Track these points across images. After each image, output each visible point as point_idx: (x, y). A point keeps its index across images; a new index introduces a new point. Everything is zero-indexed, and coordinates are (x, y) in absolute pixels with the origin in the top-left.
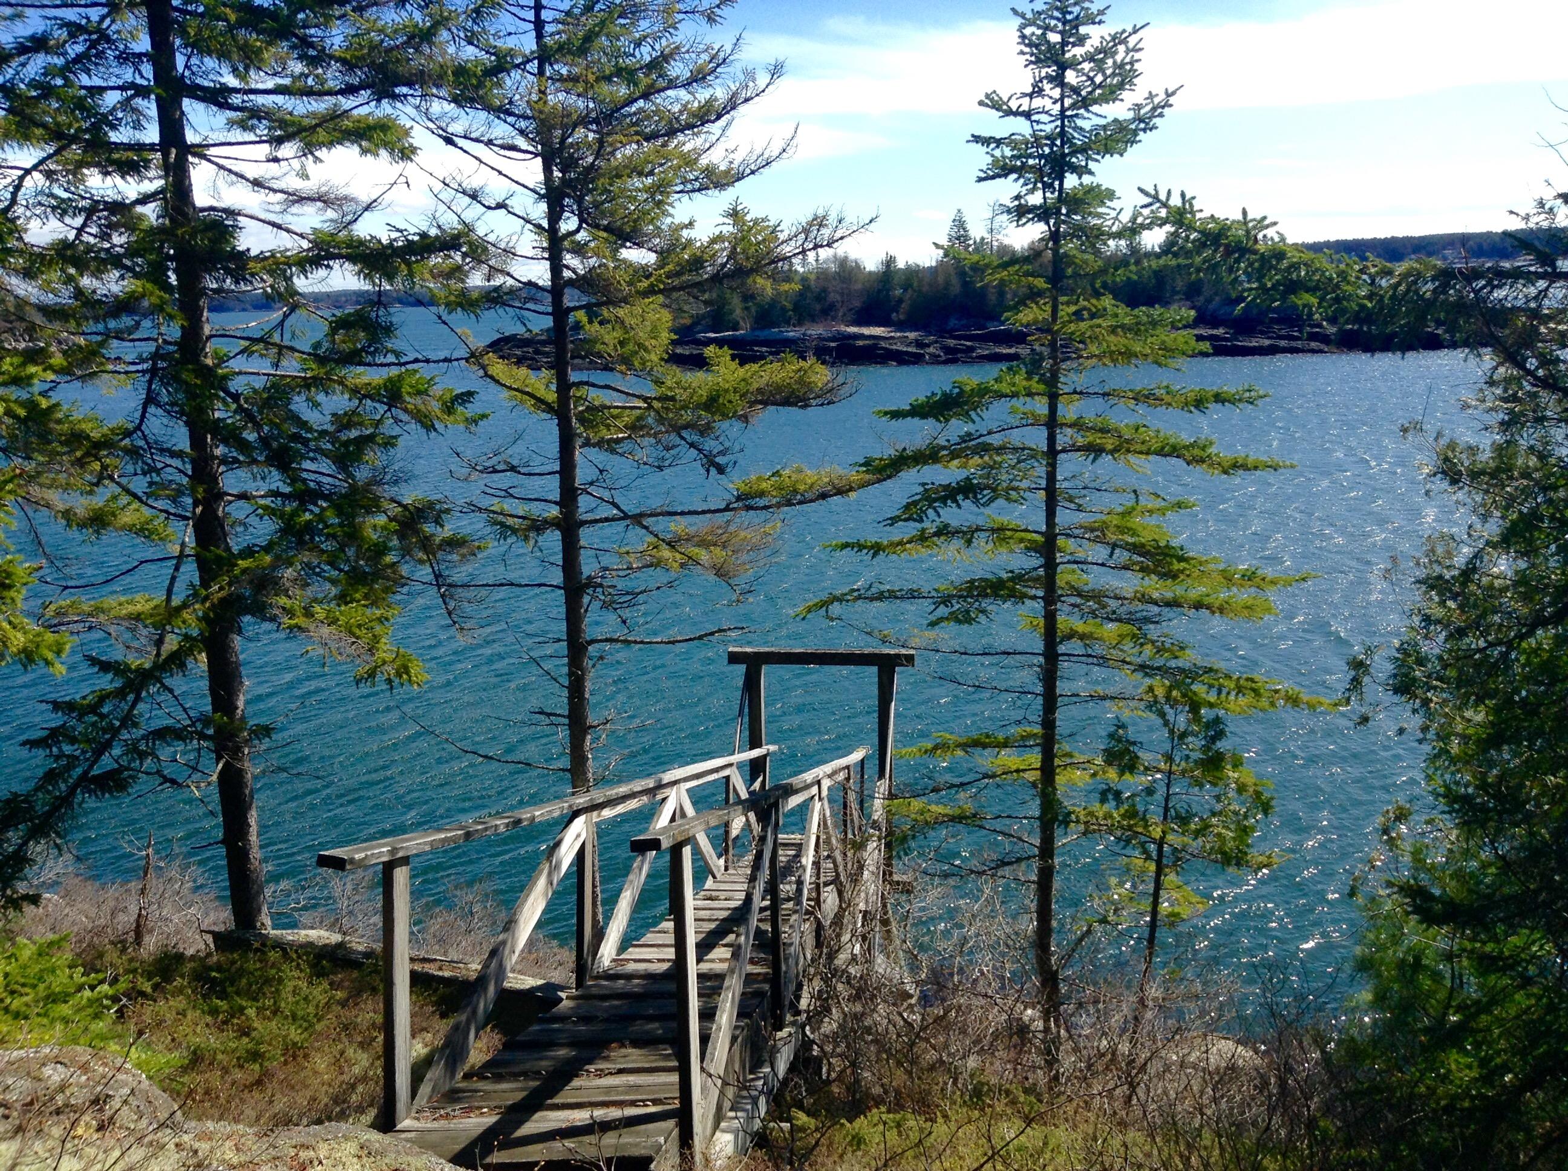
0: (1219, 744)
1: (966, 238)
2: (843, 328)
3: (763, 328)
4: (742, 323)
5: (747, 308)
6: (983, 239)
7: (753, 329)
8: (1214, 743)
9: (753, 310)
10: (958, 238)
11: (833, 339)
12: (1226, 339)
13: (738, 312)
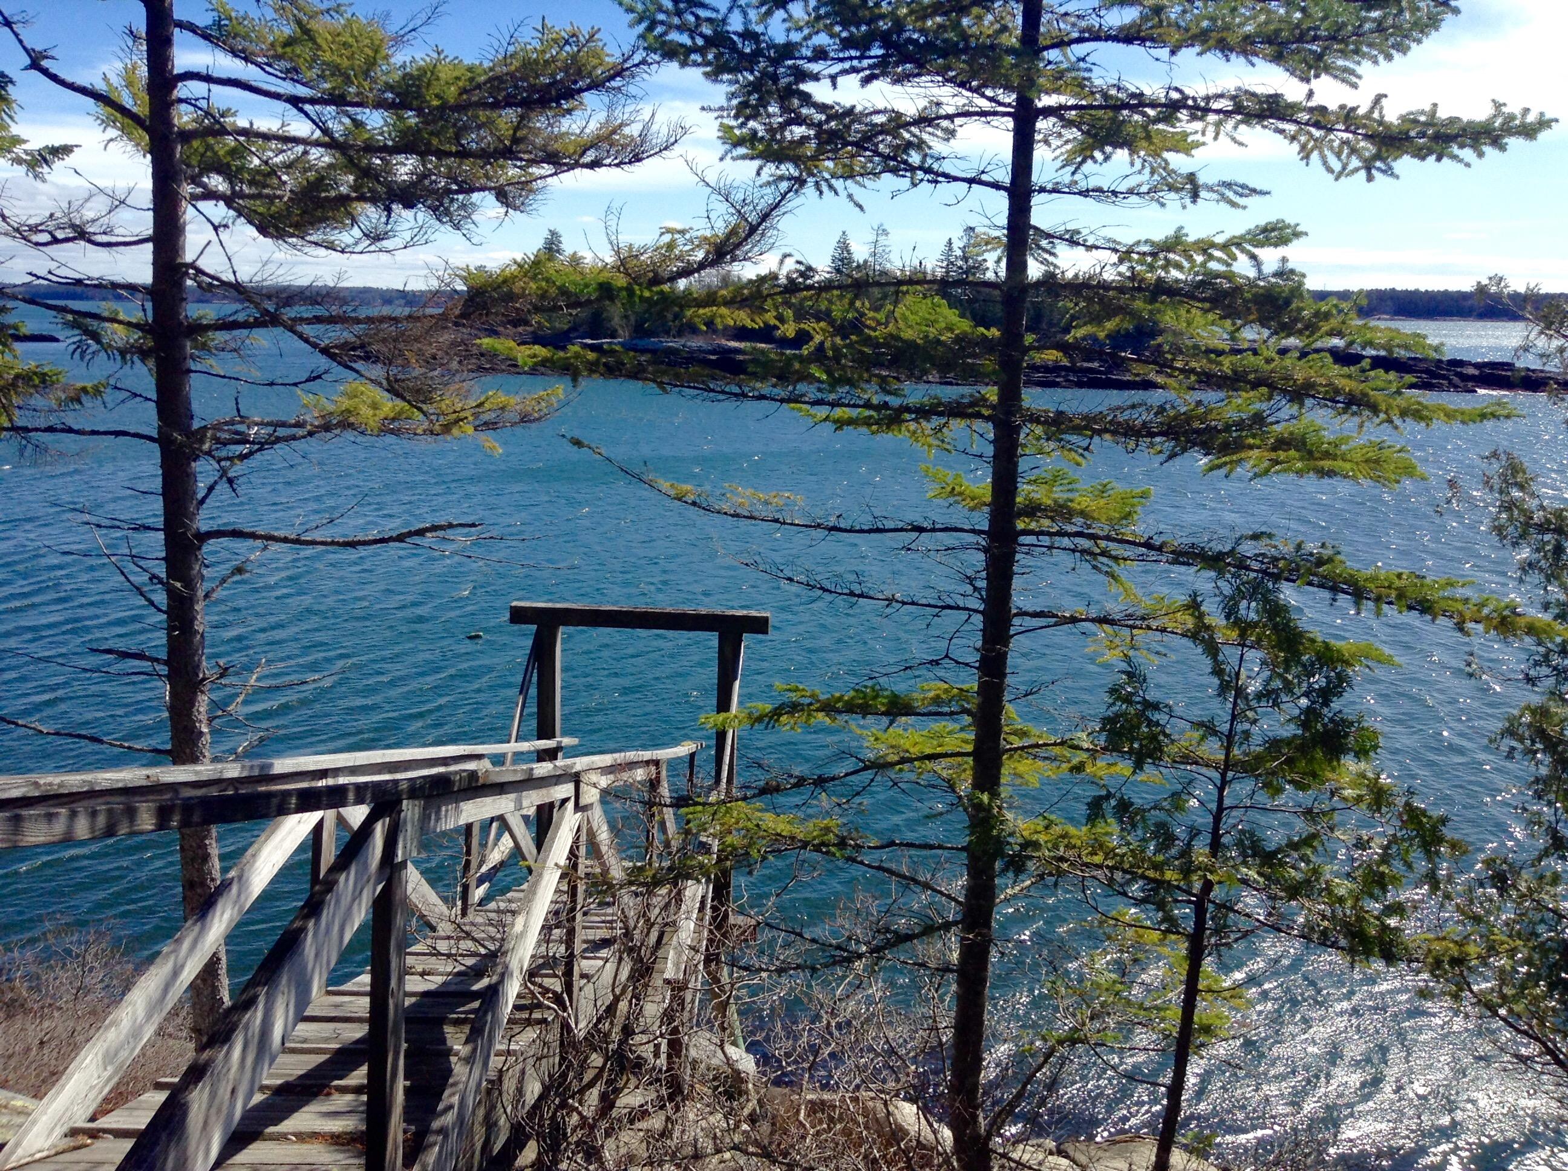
0: (1336, 705)
1: (850, 261)
2: (724, 342)
3: (641, 338)
4: (620, 332)
5: (626, 317)
6: (866, 262)
7: (632, 338)
8: (1326, 703)
9: (633, 319)
10: (841, 260)
11: (713, 352)
12: (1101, 372)
13: (616, 321)
